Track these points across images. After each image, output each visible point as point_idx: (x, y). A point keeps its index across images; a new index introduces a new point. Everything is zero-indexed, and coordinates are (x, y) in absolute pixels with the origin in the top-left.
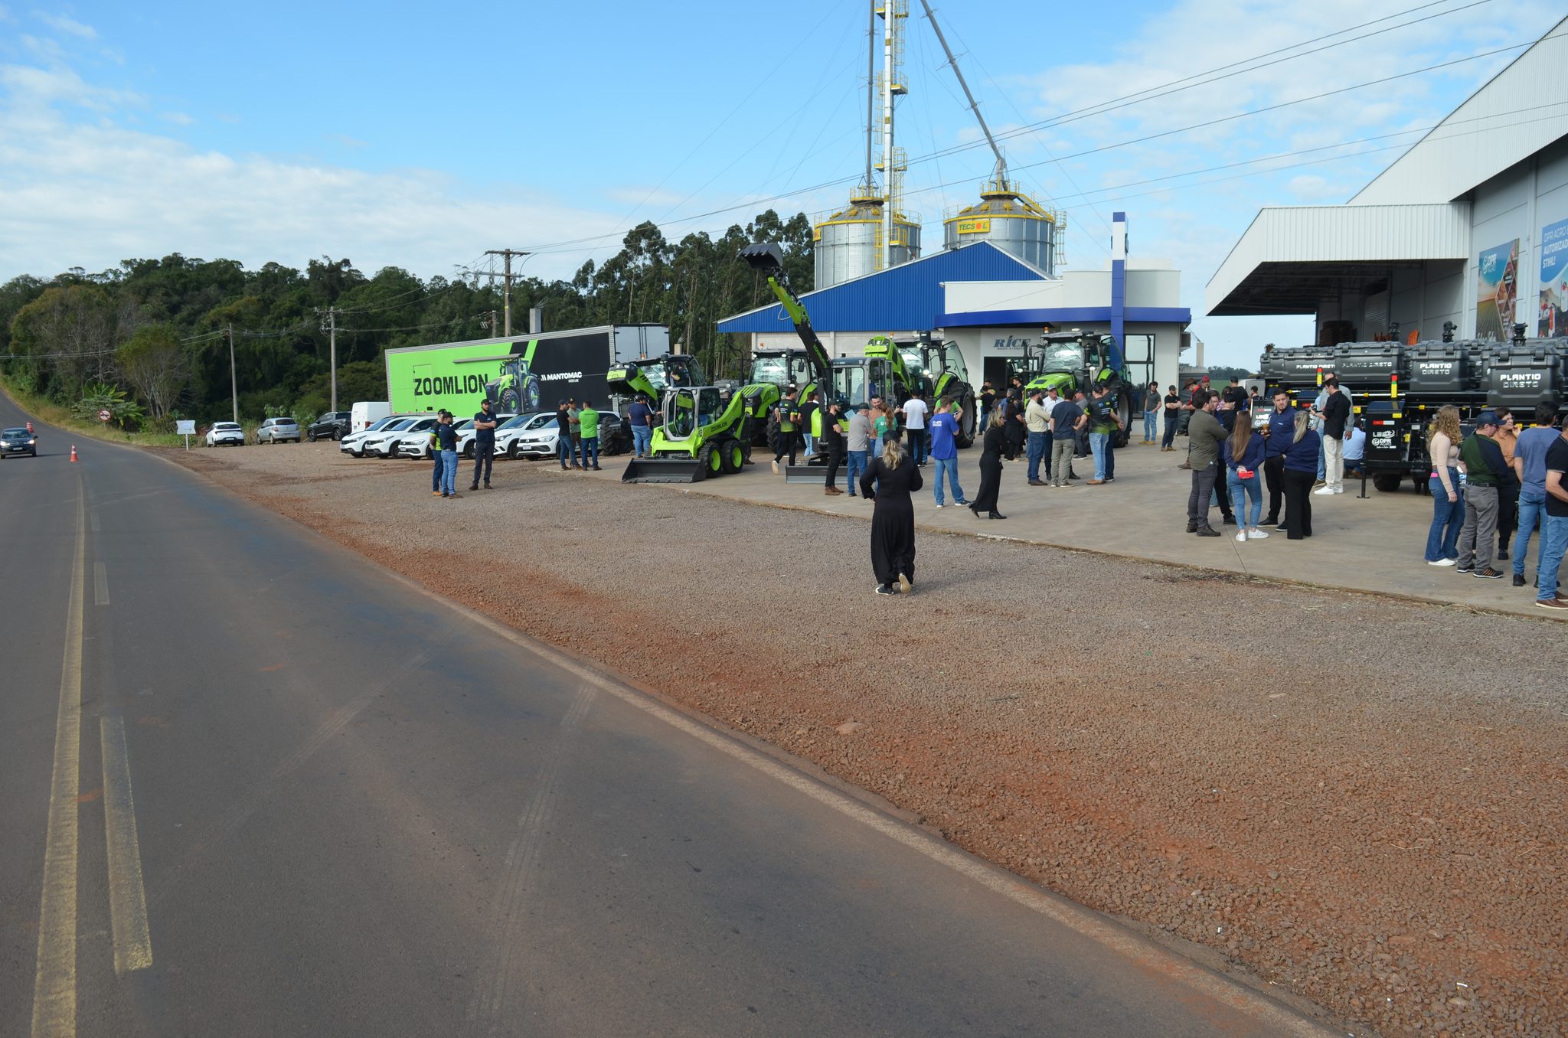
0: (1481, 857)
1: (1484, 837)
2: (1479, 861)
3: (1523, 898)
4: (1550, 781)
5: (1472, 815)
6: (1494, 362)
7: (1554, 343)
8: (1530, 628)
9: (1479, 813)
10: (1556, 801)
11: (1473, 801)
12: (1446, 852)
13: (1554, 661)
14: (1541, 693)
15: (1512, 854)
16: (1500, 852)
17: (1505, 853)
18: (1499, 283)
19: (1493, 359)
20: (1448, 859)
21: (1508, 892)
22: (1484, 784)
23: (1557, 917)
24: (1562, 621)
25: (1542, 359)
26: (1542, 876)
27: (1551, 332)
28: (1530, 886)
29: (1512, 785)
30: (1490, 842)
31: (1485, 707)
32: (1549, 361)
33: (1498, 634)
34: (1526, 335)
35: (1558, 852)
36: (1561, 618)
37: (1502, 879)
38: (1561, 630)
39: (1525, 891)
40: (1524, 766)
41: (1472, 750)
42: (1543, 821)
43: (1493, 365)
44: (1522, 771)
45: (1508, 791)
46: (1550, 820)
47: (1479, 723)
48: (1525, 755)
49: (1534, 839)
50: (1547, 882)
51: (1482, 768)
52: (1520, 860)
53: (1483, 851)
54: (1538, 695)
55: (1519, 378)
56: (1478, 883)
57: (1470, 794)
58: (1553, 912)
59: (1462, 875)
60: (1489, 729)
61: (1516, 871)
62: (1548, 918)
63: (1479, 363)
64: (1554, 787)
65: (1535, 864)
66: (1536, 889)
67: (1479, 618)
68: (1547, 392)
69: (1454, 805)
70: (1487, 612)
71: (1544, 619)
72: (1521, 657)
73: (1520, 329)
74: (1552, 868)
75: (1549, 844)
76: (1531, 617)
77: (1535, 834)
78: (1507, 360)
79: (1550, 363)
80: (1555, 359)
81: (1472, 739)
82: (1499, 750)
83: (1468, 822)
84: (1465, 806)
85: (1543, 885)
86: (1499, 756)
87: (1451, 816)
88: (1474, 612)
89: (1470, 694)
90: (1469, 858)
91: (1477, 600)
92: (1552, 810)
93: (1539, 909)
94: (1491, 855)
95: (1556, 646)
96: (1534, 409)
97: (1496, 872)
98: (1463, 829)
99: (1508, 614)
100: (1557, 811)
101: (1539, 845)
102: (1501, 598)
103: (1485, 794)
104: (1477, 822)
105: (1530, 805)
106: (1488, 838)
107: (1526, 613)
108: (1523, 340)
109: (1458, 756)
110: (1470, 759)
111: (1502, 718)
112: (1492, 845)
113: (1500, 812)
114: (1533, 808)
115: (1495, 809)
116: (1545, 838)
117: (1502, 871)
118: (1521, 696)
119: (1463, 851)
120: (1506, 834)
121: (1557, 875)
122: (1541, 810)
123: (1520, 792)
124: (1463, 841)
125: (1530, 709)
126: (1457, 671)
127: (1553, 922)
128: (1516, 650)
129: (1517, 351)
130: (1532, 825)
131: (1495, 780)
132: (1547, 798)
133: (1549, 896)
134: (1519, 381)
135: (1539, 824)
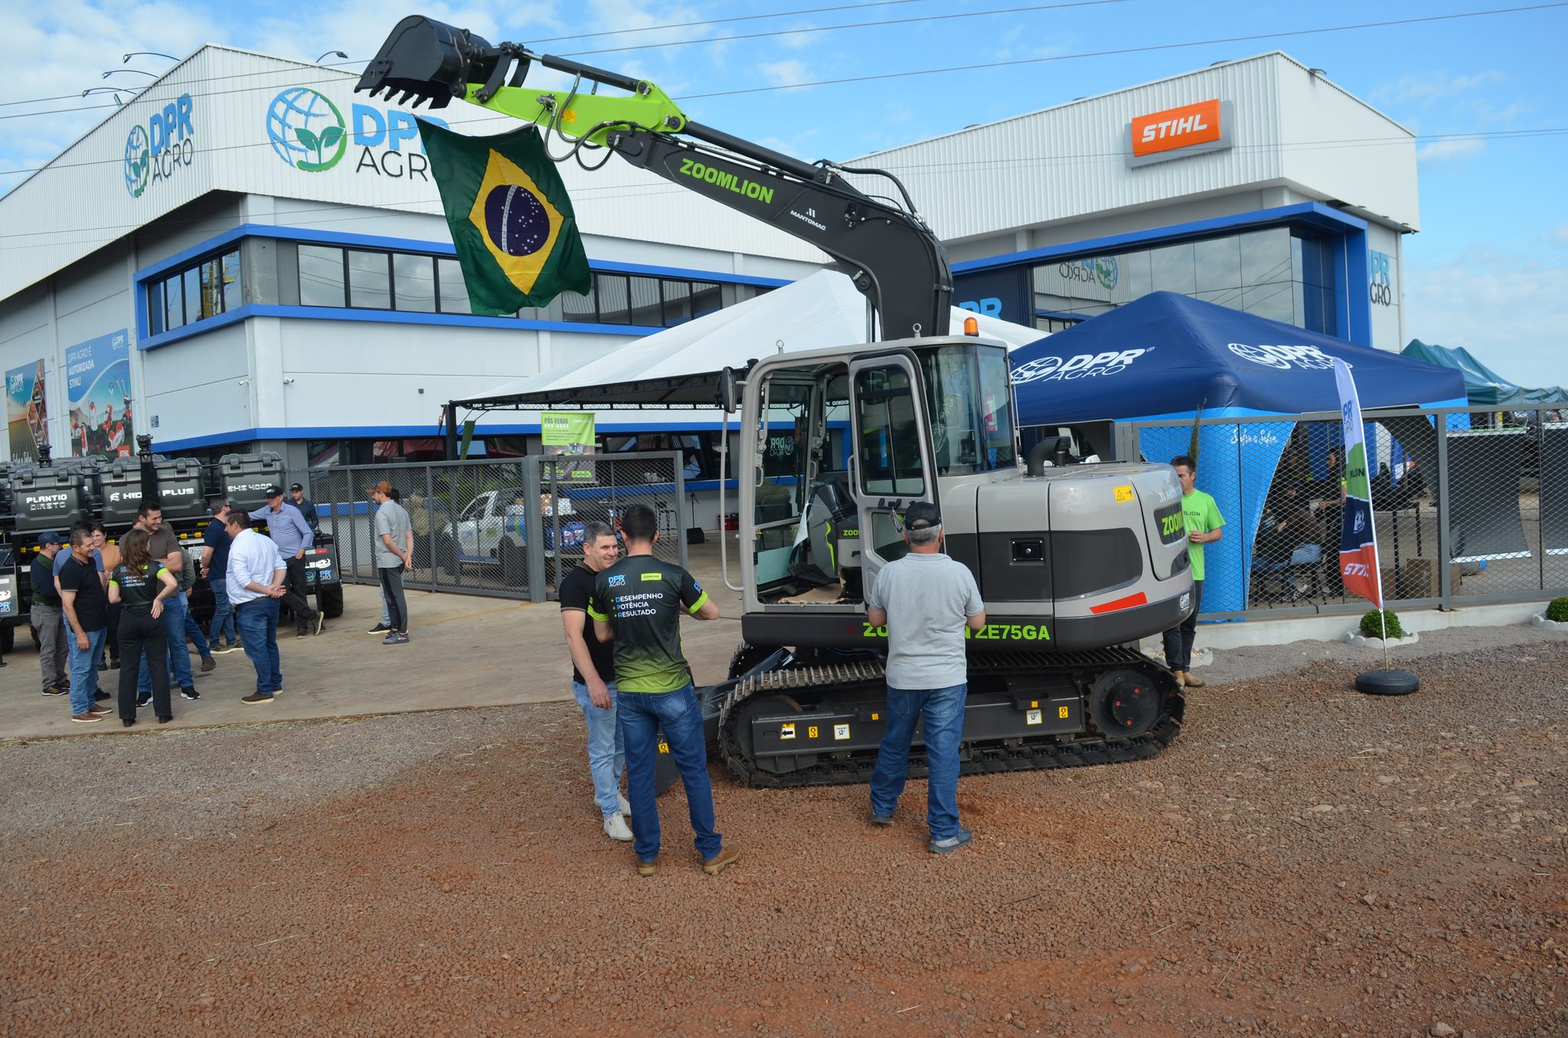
0: (45, 995)
1: (46, 973)
2: (42, 1000)
3: (90, 1020)
4: (108, 895)
5: (32, 955)
6: (18, 485)
7: (80, 463)
8: (82, 747)
9: (39, 950)
10: (114, 913)
11: (32, 941)
12: (8, 1004)
13: (106, 775)
14: (95, 810)
15: (76, 980)
16: (63, 983)
17: (68, 983)
18: (29, 403)
19: (17, 482)
20: (11, 1010)
21: (75, 1021)
22: (42, 919)
23: (124, 1026)
24: (112, 734)
25: (66, 480)
26: (106, 991)
27: (85, 451)
28: (96, 1006)
29: (70, 910)
30: (52, 976)
31: (40, 839)
32: (73, 481)
33: (50, 761)
34: (53, 455)
35: (121, 963)
36: (111, 731)
37: (67, 1010)
38: (112, 743)
39: (92, 1012)
40: (82, 888)
41: (28, 888)
42: (103, 937)
43: (17, 488)
44: (80, 894)
45: (67, 919)
46: (110, 934)
47: (34, 857)
48: (82, 876)
49: (96, 957)
50: (111, 995)
51: (39, 903)
52: (84, 984)
53: (46, 988)
54: (92, 812)
55: (46, 500)
56: (43, 1023)
57: (28, 933)
58: (119, 1023)
59: (27, 1021)
60: (44, 860)
61: (81, 996)
62: (115, 1031)
63: (9, 486)
64: (112, 899)
65: (99, 982)
66: (103, 1005)
67: (30, 749)
68: (75, 512)
69: (12, 951)
70: (38, 740)
71: (95, 735)
72: (74, 778)
73: (45, 451)
74: (115, 980)
75: (111, 957)
76: (82, 736)
77: (96, 953)
78: (31, 483)
79: (74, 483)
80: (79, 479)
81: (28, 876)
82: (56, 879)
83: (28, 963)
84: (23, 948)
85: (108, 1000)
86: (56, 885)
87: (10, 963)
88: (24, 744)
89: (24, 830)
90: (32, 1001)
91: (26, 730)
92: (110, 923)
93: (106, 1025)
94: (55, 988)
95: (108, 759)
96: (69, 529)
97: (61, 1004)
98: (23, 973)
99: (59, 738)
100: (116, 922)
101: (101, 961)
102: (51, 723)
103: (43, 928)
104: (37, 960)
105: (90, 925)
106: (51, 973)
107: (77, 732)
108: (49, 461)
109: (14, 898)
110: (26, 897)
111: (58, 846)
112: (55, 978)
113: (60, 942)
114: (93, 927)
115: (55, 941)
116: (106, 953)
117: (68, 1001)
118: (75, 818)
119: (25, 996)
120: (67, 963)
121: (120, 985)
122: (101, 926)
123: (79, 916)
124: (24, 986)
125: (86, 828)
126: (9, 809)
127: (121, 1033)
128: (68, 772)
129: (39, 474)
130: (93, 944)
131: (53, 912)
132: (106, 912)
133: (115, 1009)
134: (46, 503)
135: (99, 941)
